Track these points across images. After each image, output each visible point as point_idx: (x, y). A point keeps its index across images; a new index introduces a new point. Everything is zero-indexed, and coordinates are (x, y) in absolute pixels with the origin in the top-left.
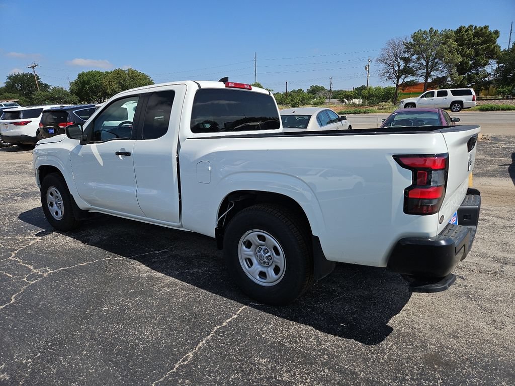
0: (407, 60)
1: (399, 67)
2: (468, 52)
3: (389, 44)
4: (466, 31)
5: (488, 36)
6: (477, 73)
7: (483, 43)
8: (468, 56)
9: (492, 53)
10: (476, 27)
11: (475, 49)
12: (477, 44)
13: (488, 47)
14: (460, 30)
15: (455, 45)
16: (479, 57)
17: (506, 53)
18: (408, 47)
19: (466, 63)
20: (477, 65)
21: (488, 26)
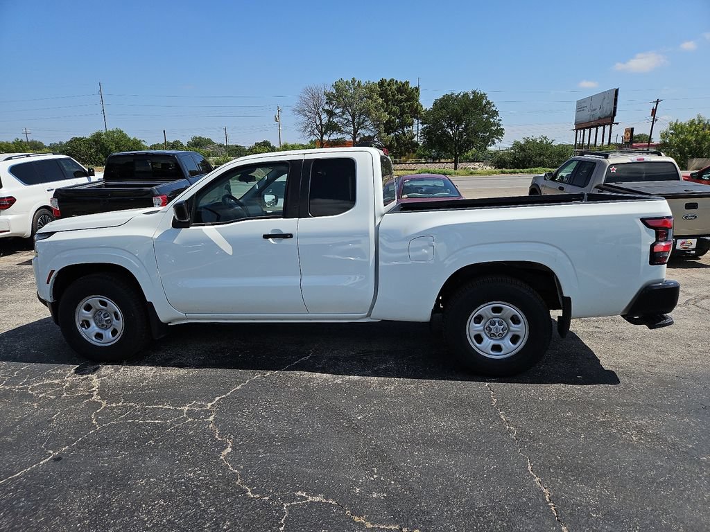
0: (330, 114)
1: (321, 121)
2: (393, 109)
3: (306, 91)
4: (388, 85)
5: (410, 93)
6: (404, 134)
7: (407, 100)
8: (394, 114)
9: (416, 112)
10: (396, 81)
11: (400, 107)
12: (401, 101)
13: (412, 105)
14: (382, 83)
15: (380, 101)
16: (405, 116)
17: (428, 113)
18: (330, 98)
19: (393, 122)
20: (403, 125)
21: (408, 82)
